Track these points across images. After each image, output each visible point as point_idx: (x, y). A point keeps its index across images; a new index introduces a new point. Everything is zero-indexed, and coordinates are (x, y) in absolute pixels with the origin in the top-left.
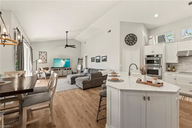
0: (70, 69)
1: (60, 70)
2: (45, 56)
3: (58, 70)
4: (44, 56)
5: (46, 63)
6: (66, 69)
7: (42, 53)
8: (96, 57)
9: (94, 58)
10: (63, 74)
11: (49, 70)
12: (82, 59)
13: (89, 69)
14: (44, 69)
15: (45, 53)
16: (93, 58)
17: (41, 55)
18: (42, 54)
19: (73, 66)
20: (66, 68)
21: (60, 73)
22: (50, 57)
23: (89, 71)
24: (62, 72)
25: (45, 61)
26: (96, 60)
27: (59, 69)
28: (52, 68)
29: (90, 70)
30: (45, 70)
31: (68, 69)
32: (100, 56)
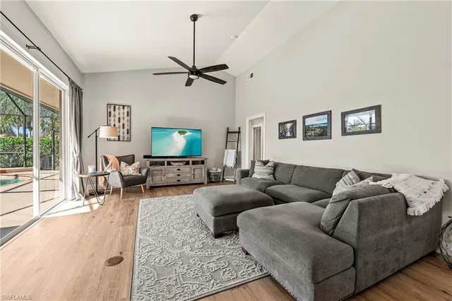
0: (203, 162)
1: (169, 164)
2: (126, 118)
3: (162, 164)
4: (124, 118)
5: (129, 140)
6: (187, 163)
7: (117, 107)
8: (304, 118)
9: (294, 122)
10: (179, 178)
11: (136, 164)
12: (239, 132)
13: (276, 166)
14: (120, 159)
15: (126, 110)
16: (289, 126)
17: (114, 116)
18: (117, 111)
19: (210, 155)
20: (191, 160)
21: (171, 175)
22: (140, 124)
23: (273, 174)
24: (175, 170)
25: (126, 135)
26: (306, 129)
27: (166, 160)
28: (145, 157)
29: (279, 169)
30: (123, 164)
31: (194, 163)
32: (329, 114)
